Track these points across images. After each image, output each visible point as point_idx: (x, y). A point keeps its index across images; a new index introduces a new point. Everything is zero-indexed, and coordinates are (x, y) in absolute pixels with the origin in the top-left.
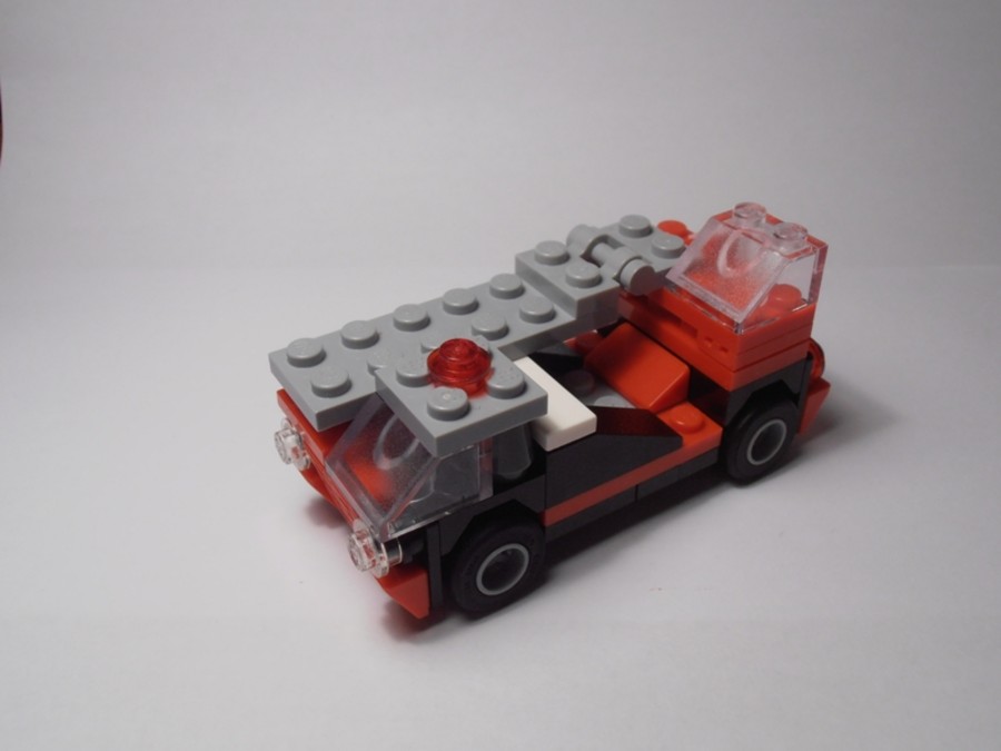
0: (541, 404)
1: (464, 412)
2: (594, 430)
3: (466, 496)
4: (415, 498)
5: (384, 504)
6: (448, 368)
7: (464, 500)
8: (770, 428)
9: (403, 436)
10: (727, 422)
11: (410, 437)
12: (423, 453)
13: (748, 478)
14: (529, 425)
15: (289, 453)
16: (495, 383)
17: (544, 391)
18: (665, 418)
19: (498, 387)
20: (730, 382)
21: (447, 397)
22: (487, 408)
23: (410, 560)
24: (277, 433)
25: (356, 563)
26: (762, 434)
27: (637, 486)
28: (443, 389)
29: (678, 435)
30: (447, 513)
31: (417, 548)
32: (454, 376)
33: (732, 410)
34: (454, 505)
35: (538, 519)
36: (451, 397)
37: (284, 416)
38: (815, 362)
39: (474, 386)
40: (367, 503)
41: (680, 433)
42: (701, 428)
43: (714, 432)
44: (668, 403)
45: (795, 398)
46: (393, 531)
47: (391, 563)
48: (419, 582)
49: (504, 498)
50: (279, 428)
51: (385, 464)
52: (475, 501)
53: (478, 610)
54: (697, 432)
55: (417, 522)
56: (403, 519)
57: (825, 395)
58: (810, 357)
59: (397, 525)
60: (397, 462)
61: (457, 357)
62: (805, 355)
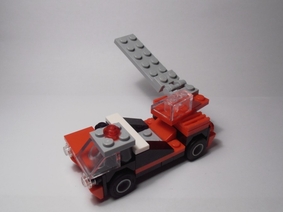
0: (134, 142)
1: (112, 145)
2: (149, 149)
3: (113, 167)
4: (100, 167)
5: (91, 169)
6: (109, 133)
7: (113, 168)
8: (199, 146)
9: (96, 151)
10: (187, 145)
11: (98, 152)
12: (101, 157)
13: (193, 159)
14: (131, 148)
15: (67, 153)
16: (121, 137)
17: (134, 139)
18: (170, 143)
19: (122, 138)
20: (187, 134)
21: (108, 141)
22: (119, 144)
23: (98, 184)
24: (64, 147)
25: (83, 185)
26: (196, 148)
27: (161, 163)
28: (107, 138)
29: (173, 149)
30: (108, 171)
31: (100, 181)
32: (110, 135)
33: (188, 142)
34: (110, 169)
35: (133, 172)
36: (109, 141)
37: (66, 143)
38: (211, 128)
39: (116, 138)
40: (86, 168)
41: (173, 148)
42: (179, 146)
43: (183, 147)
44: (171, 139)
45: (206, 138)
46: (93, 176)
47: (92, 185)
48: (101, 189)
49: (124, 167)
50: (64, 146)
51: (92, 158)
52: (116, 168)
53: (117, 197)
54: (178, 147)
55: (100, 174)
56: (96, 173)
57: (215, 136)
58: (210, 127)
59: (94, 175)
60: (95, 158)
61: (111, 130)
62: (208, 127)
